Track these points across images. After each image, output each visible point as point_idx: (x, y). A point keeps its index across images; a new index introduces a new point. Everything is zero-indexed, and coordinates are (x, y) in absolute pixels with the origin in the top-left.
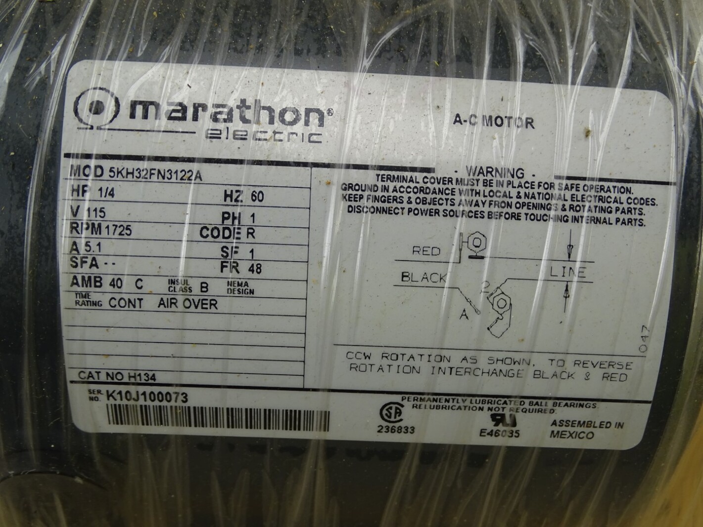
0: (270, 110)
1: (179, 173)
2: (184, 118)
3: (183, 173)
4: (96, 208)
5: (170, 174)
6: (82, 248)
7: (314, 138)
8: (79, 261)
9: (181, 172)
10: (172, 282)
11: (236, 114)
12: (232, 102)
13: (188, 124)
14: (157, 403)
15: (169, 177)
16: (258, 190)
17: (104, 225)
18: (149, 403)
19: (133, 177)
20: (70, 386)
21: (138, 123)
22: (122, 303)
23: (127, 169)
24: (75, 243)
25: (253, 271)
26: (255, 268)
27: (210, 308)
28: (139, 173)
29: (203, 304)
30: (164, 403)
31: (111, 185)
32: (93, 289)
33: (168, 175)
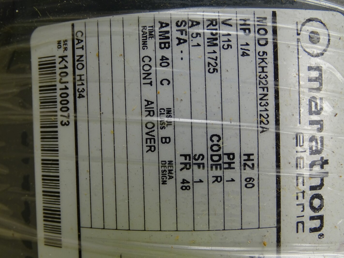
0: (321, 186)
1: (266, 112)
2: (311, 113)
3: (266, 116)
4: (231, 41)
5: (265, 105)
6: (195, 30)
7: (300, 225)
8: (182, 28)
9: (267, 114)
10: (169, 112)
14: (59, 99)
15: (262, 104)
16: (255, 182)
17: (216, 49)
18: (59, 92)
19: (259, 72)
21: (305, 74)
22: (147, 68)
23: (267, 67)
24: (198, 23)
25: (183, 183)
26: (186, 185)
27: (147, 146)
28: (264, 77)
29: (150, 139)
30: (59, 106)
31: (252, 53)
32: (158, 41)
33: (264, 102)
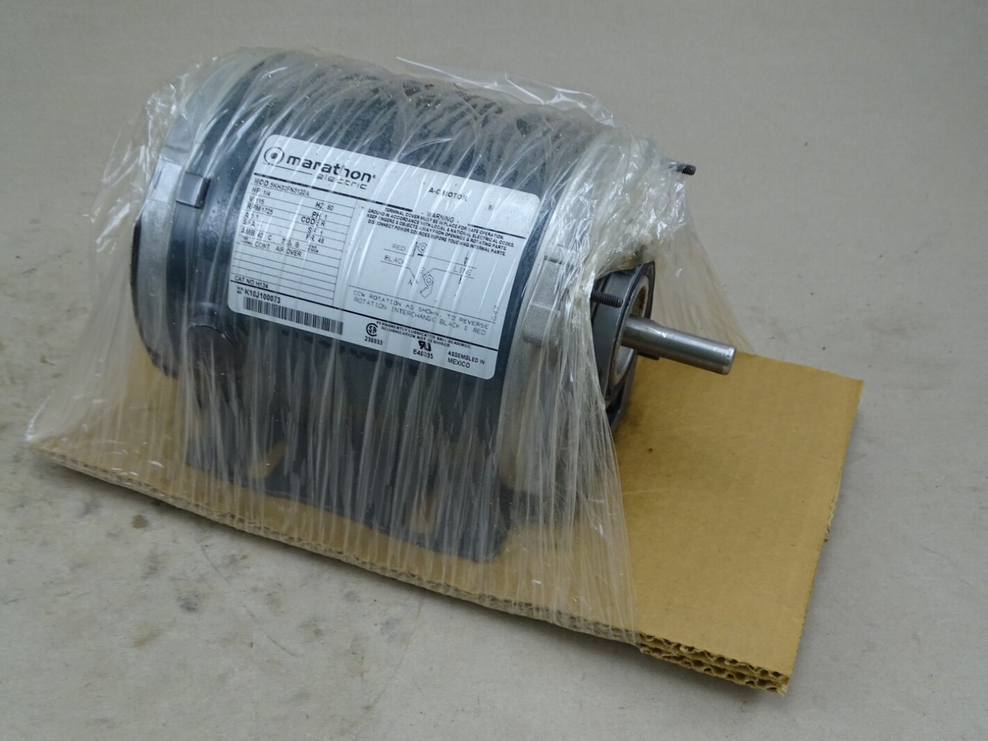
0: (348, 171)
1: (300, 190)
2: (309, 167)
3: (302, 191)
4: (261, 199)
5: (296, 190)
6: (250, 216)
7: (363, 187)
8: (247, 222)
10: (284, 239)
11: (333, 170)
12: (333, 164)
13: (310, 170)
14: (266, 301)
16: (331, 204)
17: (262, 207)
18: (263, 300)
19: (280, 189)
20: (230, 282)
21: (290, 166)
22: (261, 245)
23: (278, 184)
24: (247, 213)
25: (320, 242)
26: (322, 240)
27: (298, 256)
28: (283, 187)
29: (295, 253)
30: (270, 302)
31: (269, 190)
32: (250, 236)
